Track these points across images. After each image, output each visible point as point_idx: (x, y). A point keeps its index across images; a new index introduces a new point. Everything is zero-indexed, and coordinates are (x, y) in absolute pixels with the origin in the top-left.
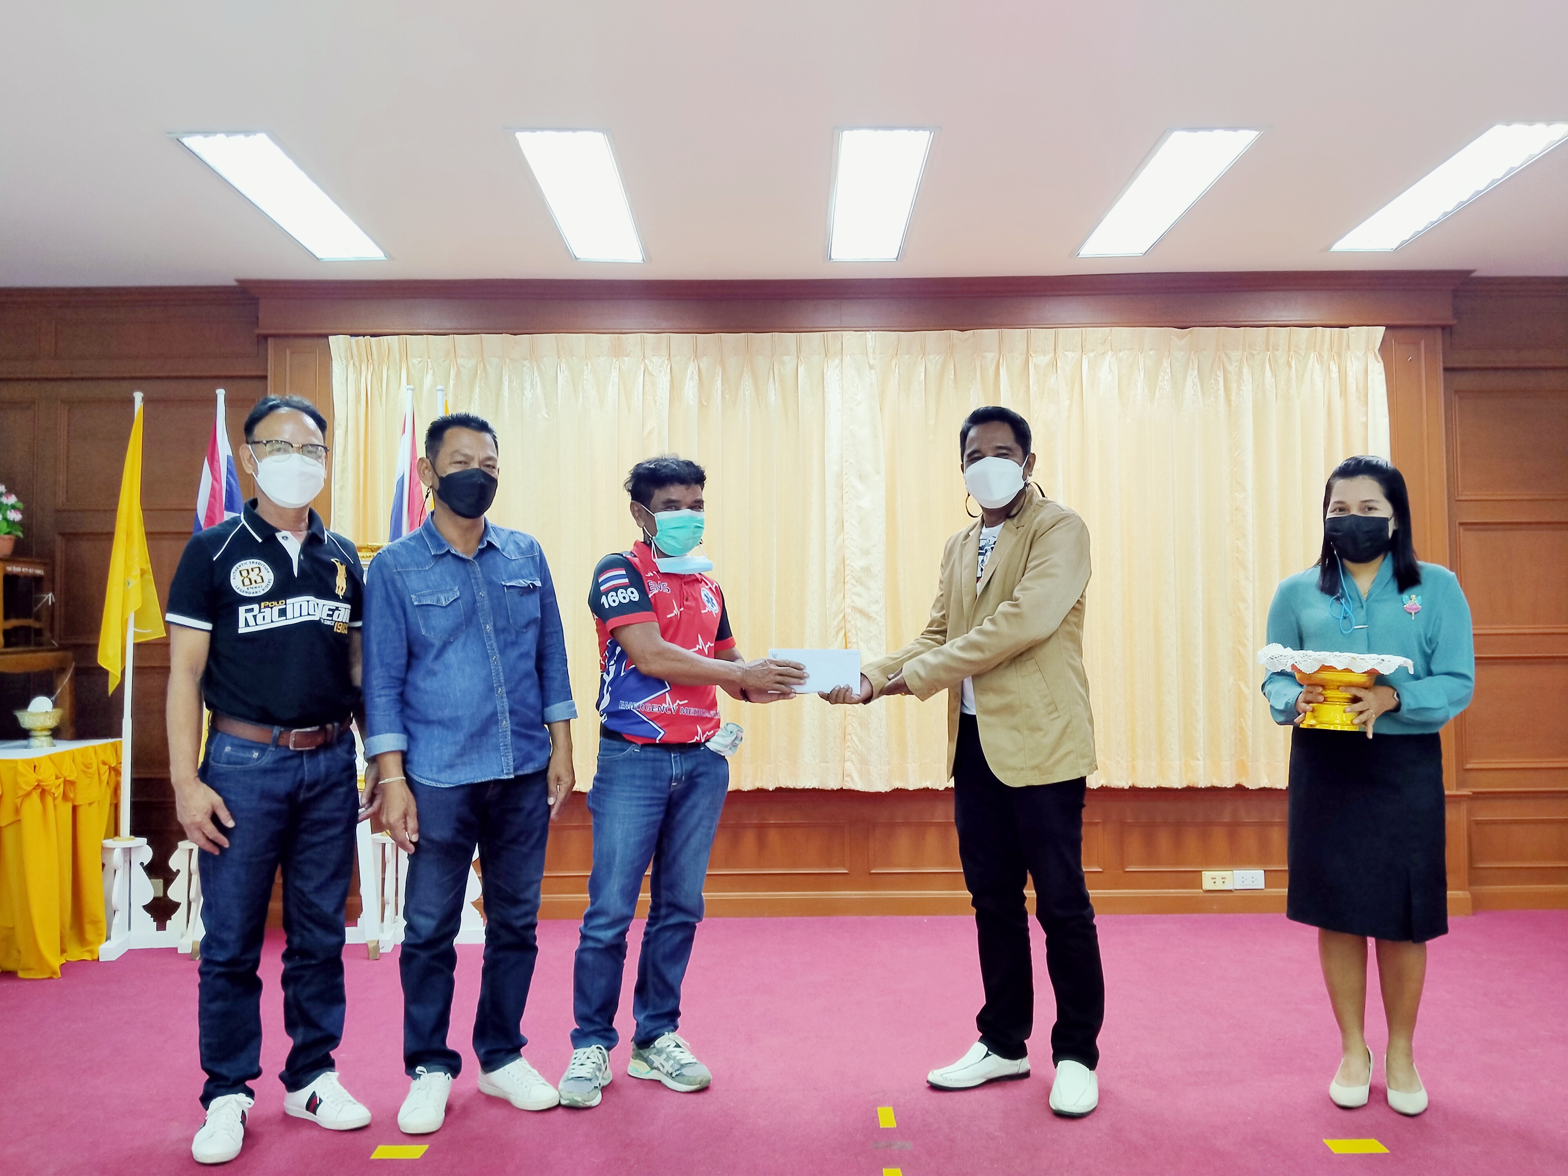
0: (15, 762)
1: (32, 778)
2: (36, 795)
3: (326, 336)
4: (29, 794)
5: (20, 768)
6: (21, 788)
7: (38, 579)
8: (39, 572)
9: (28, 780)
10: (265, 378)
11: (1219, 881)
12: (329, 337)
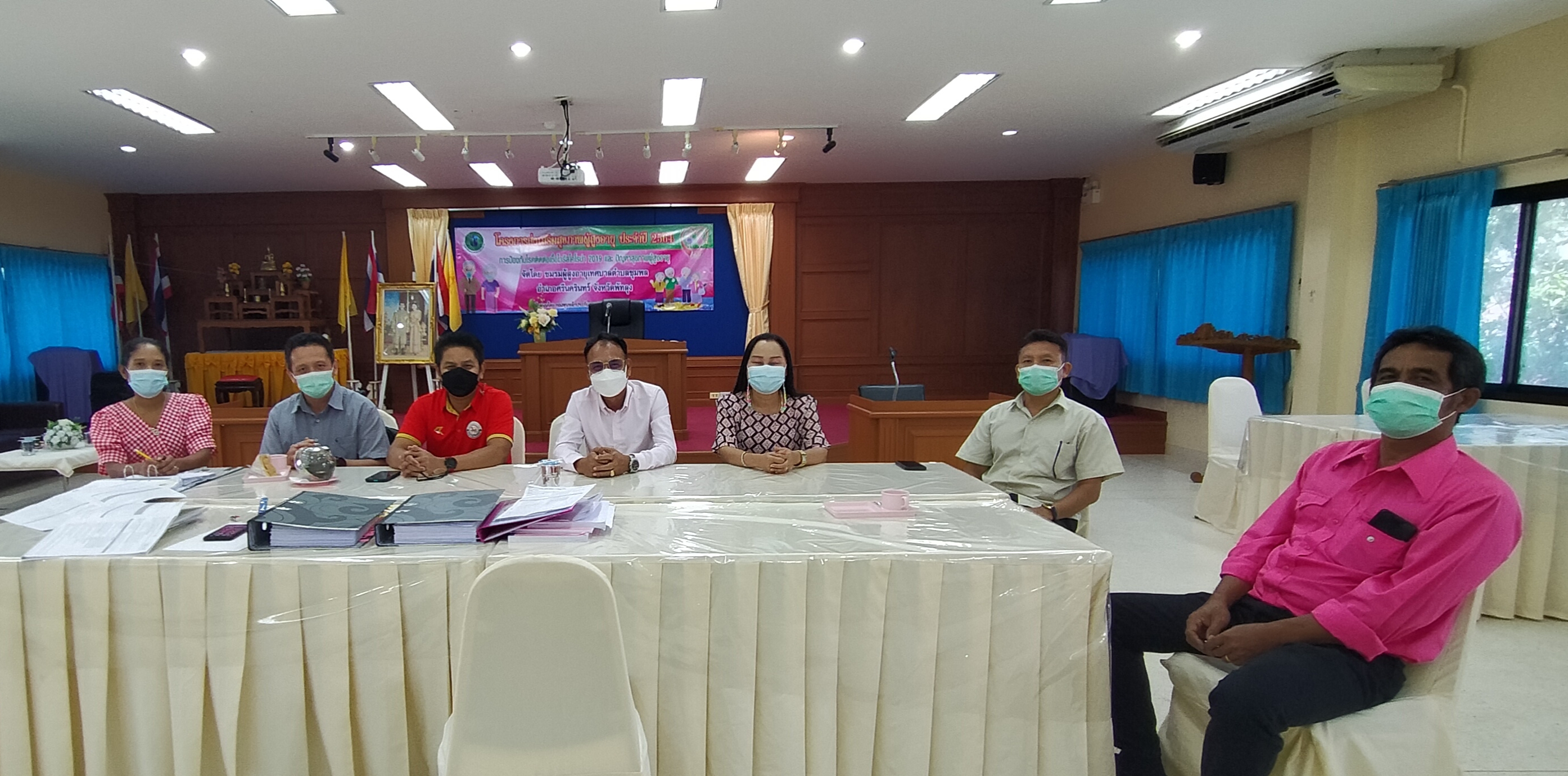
3: (406, 209)
7: (316, 296)
8: (317, 293)
10: (385, 223)
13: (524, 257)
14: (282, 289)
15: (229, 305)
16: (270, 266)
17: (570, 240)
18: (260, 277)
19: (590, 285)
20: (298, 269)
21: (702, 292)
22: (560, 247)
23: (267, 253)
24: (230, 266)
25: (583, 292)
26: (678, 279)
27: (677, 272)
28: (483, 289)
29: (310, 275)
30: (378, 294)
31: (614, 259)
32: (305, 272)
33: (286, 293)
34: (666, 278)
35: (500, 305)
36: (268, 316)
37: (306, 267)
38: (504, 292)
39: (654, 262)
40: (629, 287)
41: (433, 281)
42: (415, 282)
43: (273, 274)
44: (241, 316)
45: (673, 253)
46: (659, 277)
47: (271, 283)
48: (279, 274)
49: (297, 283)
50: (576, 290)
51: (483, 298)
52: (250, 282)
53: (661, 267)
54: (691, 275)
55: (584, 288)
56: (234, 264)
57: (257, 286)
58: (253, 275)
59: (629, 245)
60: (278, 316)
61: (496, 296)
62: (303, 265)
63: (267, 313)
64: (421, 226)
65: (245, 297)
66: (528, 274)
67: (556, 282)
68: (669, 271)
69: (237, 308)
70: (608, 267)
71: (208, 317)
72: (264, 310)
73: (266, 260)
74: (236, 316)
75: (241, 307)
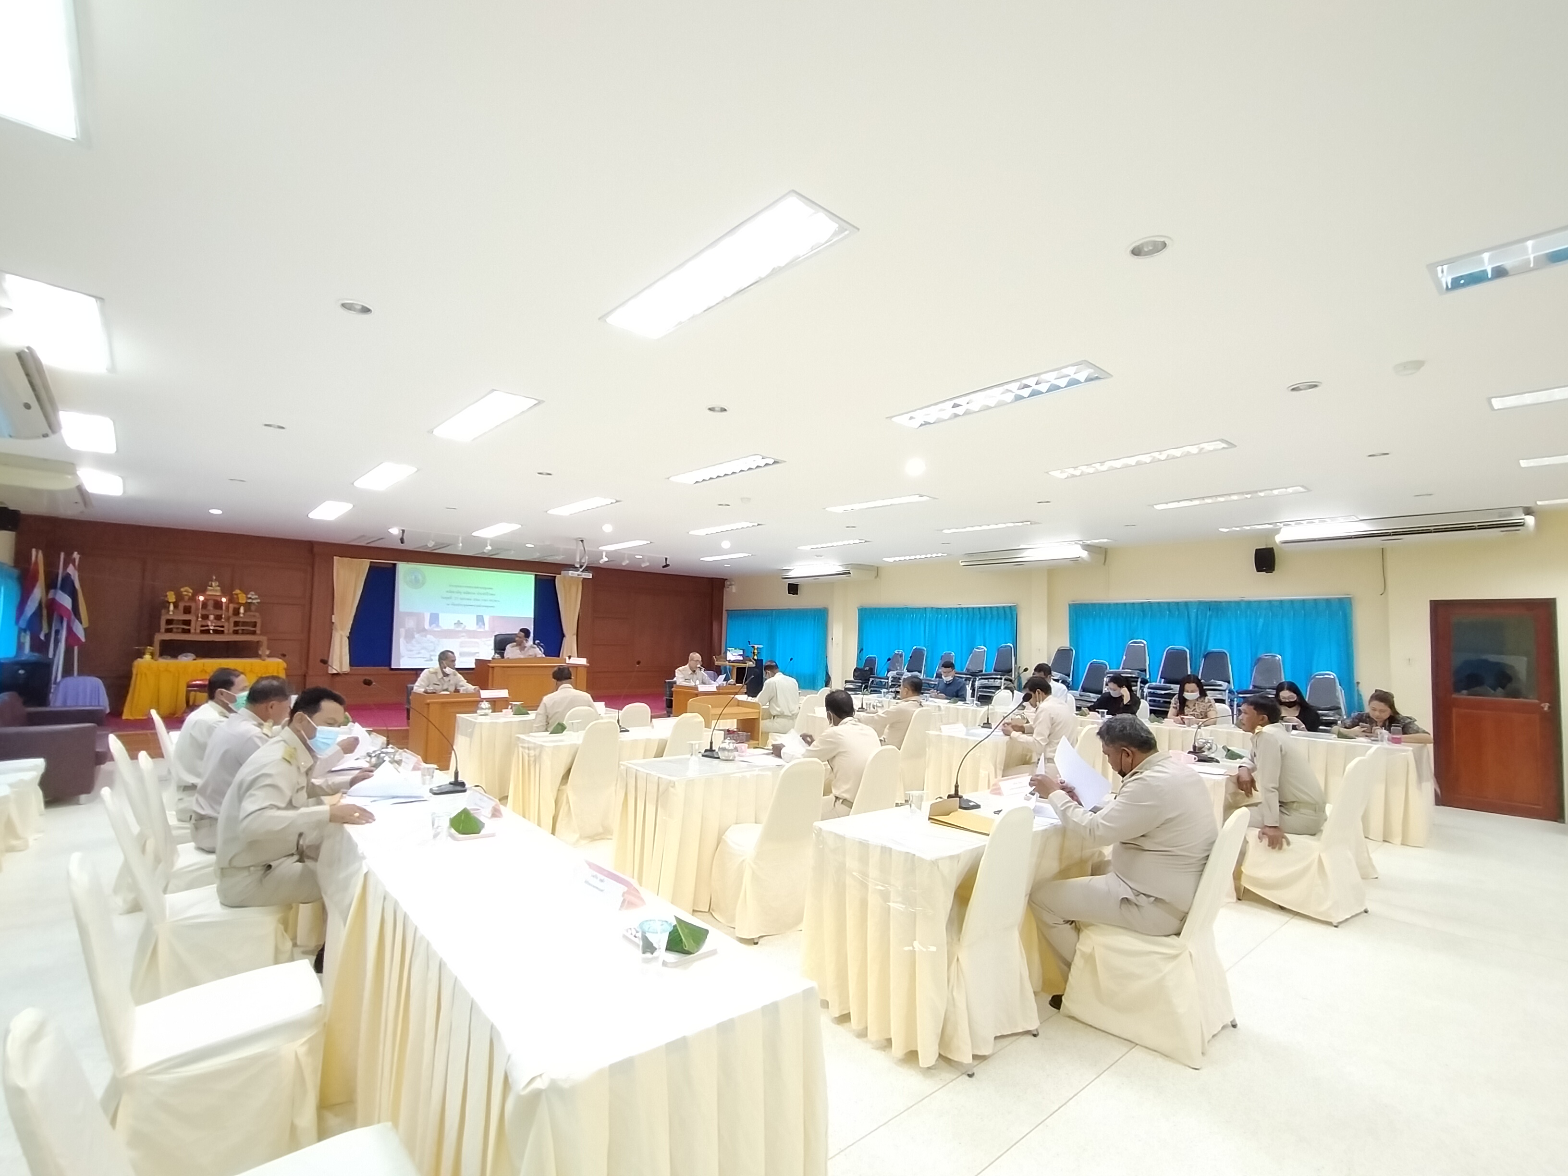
3: (332, 557)
12: (335, 557)
15: (188, 623)
16: (216, 591)
20: (249, 596)
23: (212, 581)
24: (182, 590)
29: (259, 601)
32: (256, 599)
36: (226, 632)
37: (256, 595)
44: (198, 631)
56: (187, 588)
57: (205, 607)
60: (236, 632)
62: (253, 593)
63: (225, 630)
69: (195, 626)
71: (163, 630)
72: (223, 627)
73: (211, 586)
74: (192, 631)
75: (199, 624)
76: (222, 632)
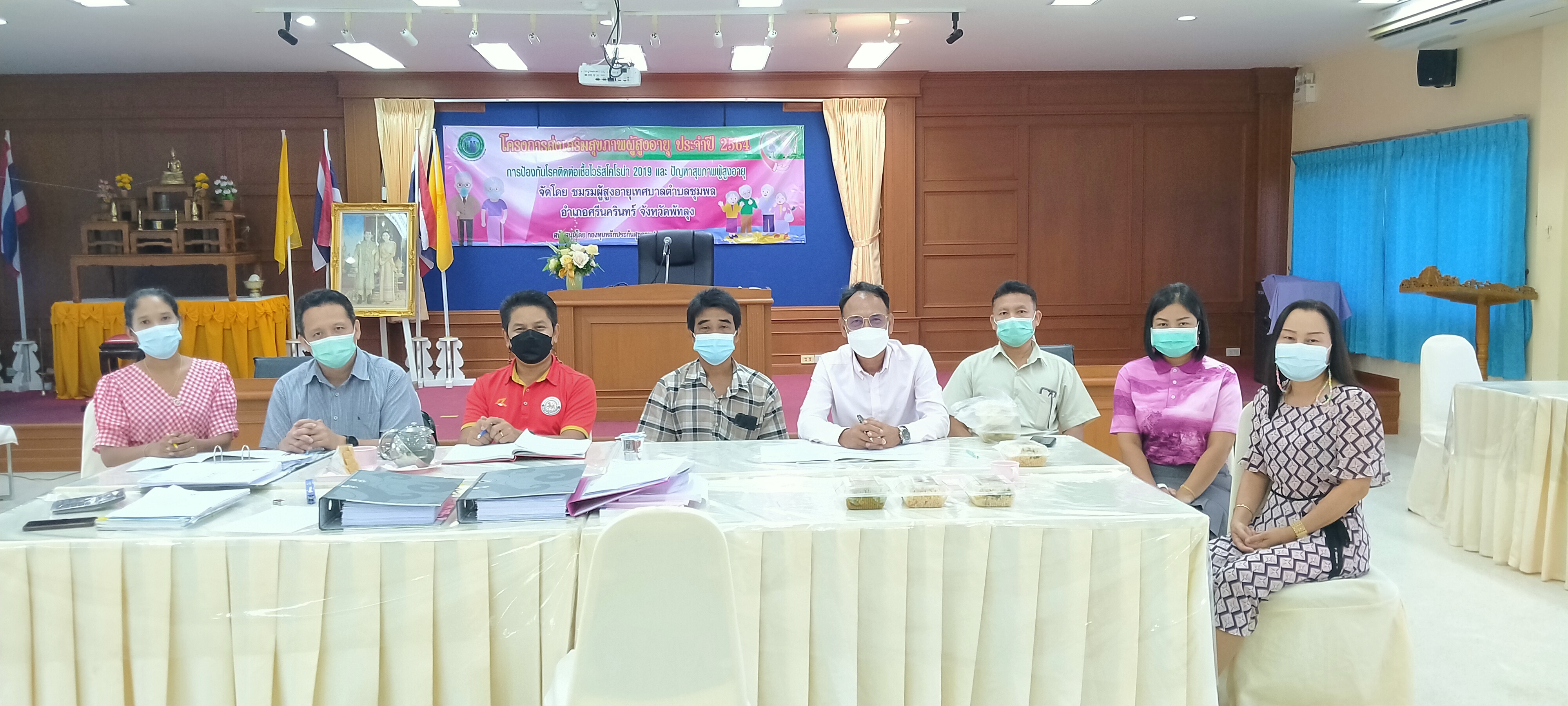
0: (254, 302)
1: (263, 309)
2: (264, 316)
3: (373, 99)
4: (261, 317)
5: (256, 304)
6: (258, 313)
7: (243, 220)
8: (244, 217)
9: (261, 311)
10: (344, 117)
11: (808, 359)
12: (375, 99)
13: (543, 168)
14: (195, 211)
15: (118, 234)
16: (175, 177)
17: (607, 145)
18: (160, 193)
19: (635, 207)
20: (217, 181)
21: (790, 218)
22: (594, 155)
23: (171, 160)
24: (118, 178)
25: (625, 217)
26: (757, 201)
27: (756, 190)
28: (484, 211)
29: (235, 191)
30: (333, 218)
31: (668, 172)
32: (228, 187)
33: (200, 216)
34: (742, 199)
35: (508, 234)
36: (175, 249)
37: (229, 179)
38: (515, 215)
39: (724, 177)
40: (690, 210)
41: (414, 201)
42: (385, 201)
43: (180, 189)
44: (134, 250)
45: (751, 163)
46: (732, 197)
47: (177, 202)
48: (189, 190)
49: (215, 202)
50: (616, 214)
51: (483, 225)
52: (146, 199)
53: (733, 183)
54: (774, 195)
55: (627, 212)
56: (123, 175)
57: (157, 206)
58: (150, 192)
59: (687, 153)
60: (188, 249)
61: (503, 221)
62: (225, 176)
63: (173, 245)
64: (395, 122)
65: (140, 223)
66: (548, 192)
67: (588, 204)
68: (745, 190)
69: (129, 238)
70: (660, 183)
71: (86, 250)
72: (169, 241)
73: (170, 170)
74: (127, 250)
75: (134, 236)
76: (168, 250)
